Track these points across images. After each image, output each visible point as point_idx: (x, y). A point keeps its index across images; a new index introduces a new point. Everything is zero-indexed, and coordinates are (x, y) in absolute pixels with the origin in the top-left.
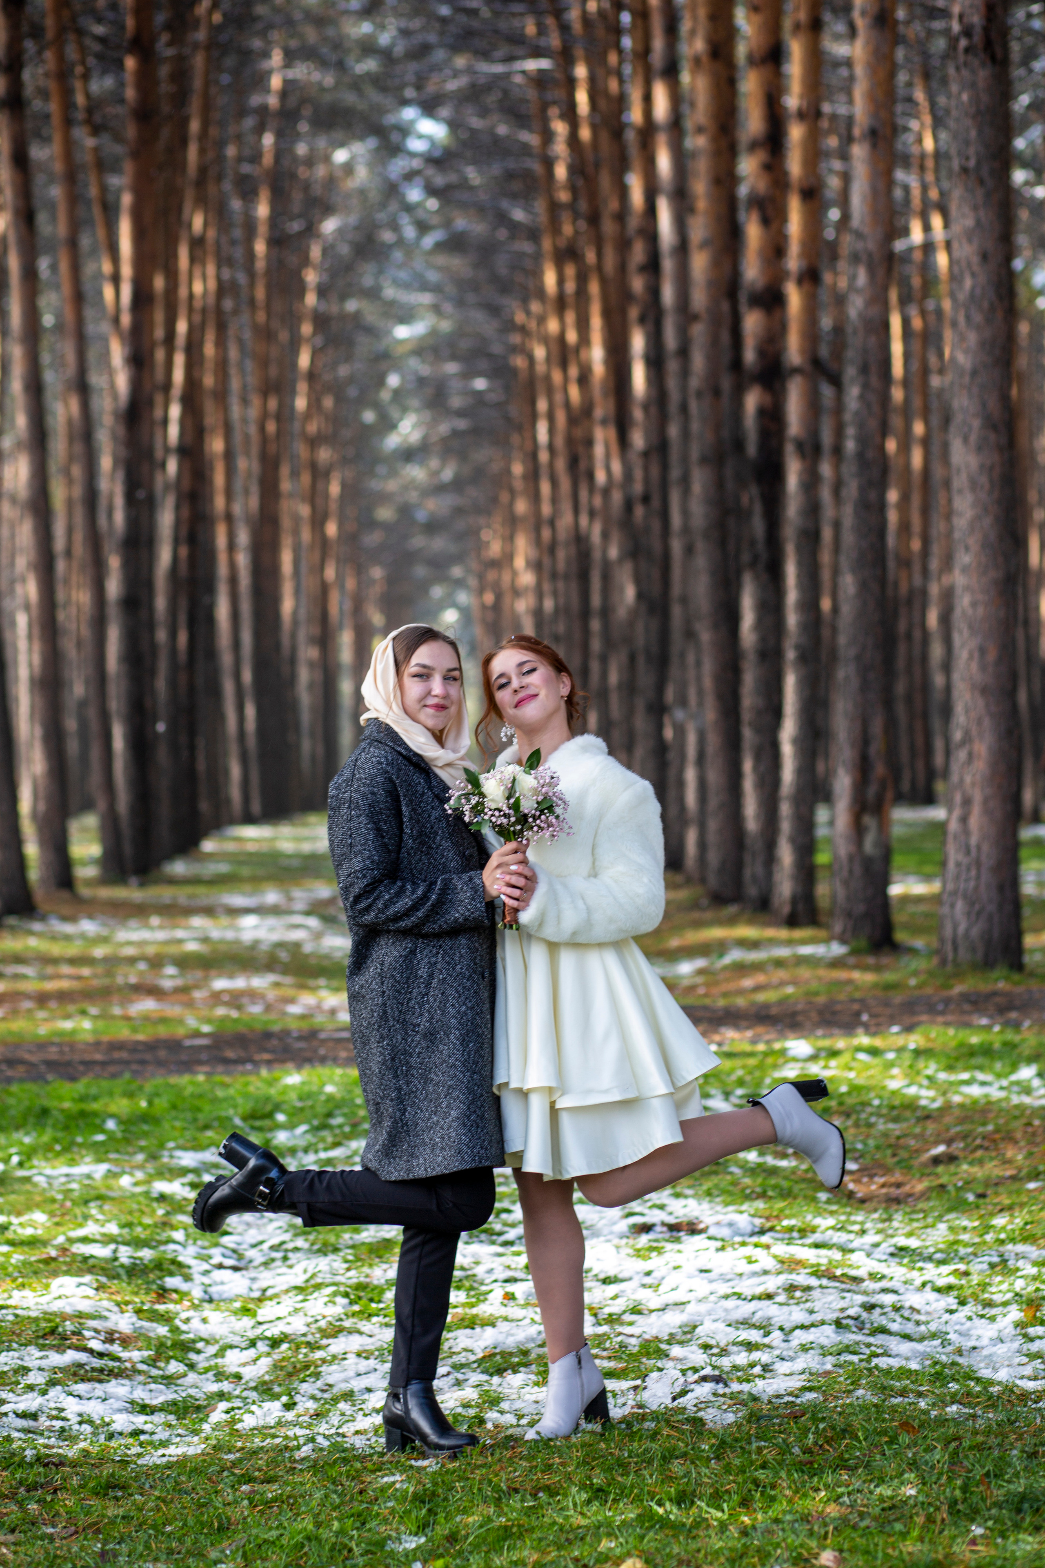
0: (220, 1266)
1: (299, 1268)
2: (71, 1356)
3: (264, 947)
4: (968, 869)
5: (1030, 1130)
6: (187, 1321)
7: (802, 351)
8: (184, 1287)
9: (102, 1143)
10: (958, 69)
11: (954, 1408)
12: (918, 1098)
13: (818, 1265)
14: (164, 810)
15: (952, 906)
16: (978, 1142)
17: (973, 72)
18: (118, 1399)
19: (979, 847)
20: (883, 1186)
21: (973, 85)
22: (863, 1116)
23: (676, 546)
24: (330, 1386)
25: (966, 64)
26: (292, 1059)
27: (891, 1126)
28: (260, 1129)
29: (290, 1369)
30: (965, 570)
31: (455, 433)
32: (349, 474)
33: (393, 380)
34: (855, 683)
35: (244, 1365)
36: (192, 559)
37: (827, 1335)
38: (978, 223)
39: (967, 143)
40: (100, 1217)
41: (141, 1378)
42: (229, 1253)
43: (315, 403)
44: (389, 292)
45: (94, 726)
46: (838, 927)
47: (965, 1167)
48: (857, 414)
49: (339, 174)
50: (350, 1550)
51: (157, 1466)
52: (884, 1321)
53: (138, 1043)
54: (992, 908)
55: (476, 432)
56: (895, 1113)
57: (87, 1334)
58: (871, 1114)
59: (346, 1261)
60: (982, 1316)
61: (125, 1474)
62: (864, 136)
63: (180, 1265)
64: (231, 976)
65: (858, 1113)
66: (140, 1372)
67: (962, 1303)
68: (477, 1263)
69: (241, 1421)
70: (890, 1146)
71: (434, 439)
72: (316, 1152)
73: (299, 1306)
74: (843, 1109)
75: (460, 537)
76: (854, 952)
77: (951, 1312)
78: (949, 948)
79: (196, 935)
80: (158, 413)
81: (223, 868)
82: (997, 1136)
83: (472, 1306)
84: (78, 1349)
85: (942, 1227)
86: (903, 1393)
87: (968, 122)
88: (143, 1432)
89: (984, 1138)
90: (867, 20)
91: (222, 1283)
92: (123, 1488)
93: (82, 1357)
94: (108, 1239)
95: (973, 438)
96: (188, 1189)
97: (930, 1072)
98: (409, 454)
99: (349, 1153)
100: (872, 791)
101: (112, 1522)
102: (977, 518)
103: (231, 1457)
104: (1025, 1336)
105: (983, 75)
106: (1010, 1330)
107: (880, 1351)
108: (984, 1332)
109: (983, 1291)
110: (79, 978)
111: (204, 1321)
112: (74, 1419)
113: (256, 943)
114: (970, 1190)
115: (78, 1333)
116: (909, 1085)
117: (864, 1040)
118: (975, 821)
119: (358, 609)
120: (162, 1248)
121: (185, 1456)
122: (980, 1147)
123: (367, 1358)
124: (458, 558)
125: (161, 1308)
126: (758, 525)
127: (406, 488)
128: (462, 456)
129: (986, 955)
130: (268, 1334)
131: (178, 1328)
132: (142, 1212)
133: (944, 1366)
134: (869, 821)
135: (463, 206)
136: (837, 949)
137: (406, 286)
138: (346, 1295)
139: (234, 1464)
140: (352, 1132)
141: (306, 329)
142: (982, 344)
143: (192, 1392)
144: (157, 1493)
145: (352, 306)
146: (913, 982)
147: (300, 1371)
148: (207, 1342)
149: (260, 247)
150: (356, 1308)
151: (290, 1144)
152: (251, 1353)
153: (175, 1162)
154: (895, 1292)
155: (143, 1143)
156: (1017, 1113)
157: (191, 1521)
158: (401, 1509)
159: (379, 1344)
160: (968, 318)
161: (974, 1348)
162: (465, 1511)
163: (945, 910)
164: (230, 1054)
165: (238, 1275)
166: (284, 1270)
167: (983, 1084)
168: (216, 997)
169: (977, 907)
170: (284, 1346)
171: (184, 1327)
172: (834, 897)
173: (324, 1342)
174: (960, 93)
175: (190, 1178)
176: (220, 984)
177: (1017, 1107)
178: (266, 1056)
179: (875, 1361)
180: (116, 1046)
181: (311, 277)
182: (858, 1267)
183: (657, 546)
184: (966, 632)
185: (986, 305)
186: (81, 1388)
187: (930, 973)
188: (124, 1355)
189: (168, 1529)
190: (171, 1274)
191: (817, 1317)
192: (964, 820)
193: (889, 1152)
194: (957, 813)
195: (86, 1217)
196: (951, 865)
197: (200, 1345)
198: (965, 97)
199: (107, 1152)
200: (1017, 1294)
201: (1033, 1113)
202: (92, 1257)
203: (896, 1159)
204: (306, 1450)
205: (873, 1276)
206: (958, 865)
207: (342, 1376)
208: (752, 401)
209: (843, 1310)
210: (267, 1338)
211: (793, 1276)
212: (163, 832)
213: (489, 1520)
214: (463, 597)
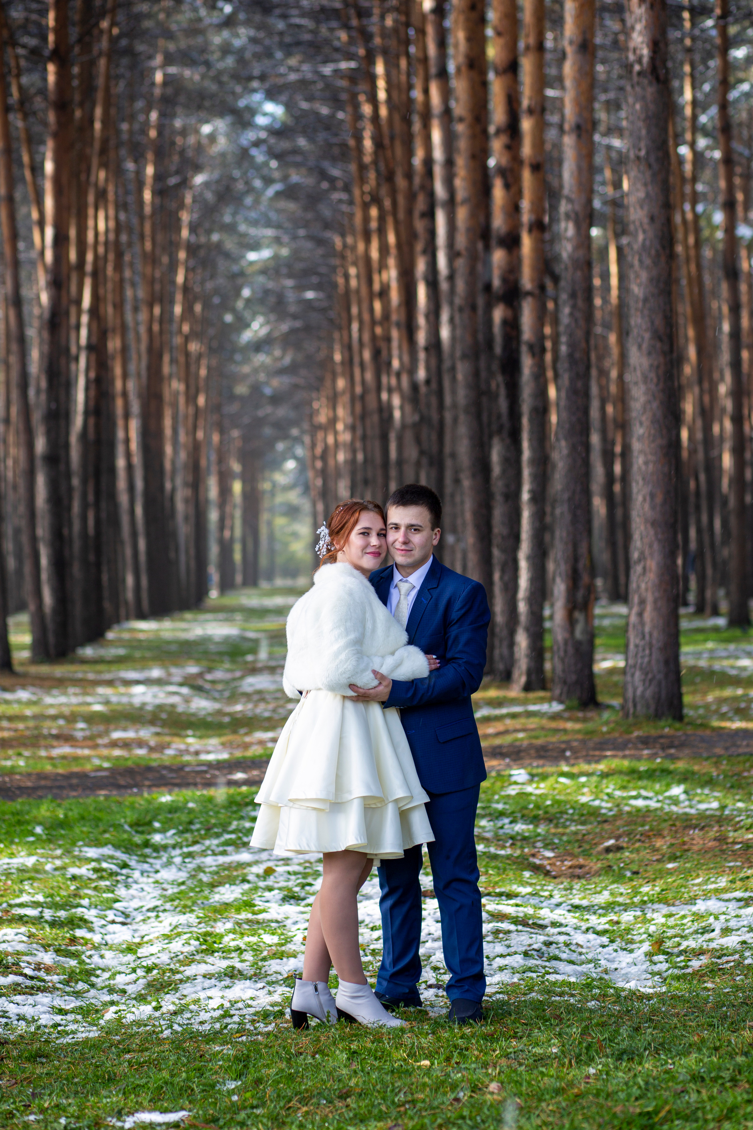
0: (113, 922)
1: (166, 923)
2: (12, 978)
3: (149, 708)
4: (644, 650)
5: (674, 829)
6: (90, 957)
7: (532, 280)
8: (89, 936)
9: (33, 843)
10: (633, 86)
11: (593, 1003)
12: (600, 808)
13: (517, 917)
14: (78, 610)
15: (633, 675)
16: (638, 837)
17: (644, 89)
18: (43, 1005)
19: (651, 634)
20: (570, 867)
21: (643, 98)
22: (562, 821)
23: (448, 416)
24: (185, 996)
25: (638, 83)
26: (165, 785)
27: (580, 827)
28: (142, 833)
29: (159, 986)
30: (640, 439)
31: (293, 331)
32: (214, 362)
33: (246, 293)
34: (568, 517)
35: (128, 984)
36: (97, 426)
37: (518, 961)
38: (648, 195)
39: (639, 139)
40: (31, 891)
41: (59, 993)
42: (119, 914)
43: (188, 309)
44: (243, 228)
45: (27, 549)
46: (557, 692)
47: (627, 854)
48: (568, 326)
49: (205, 141)
50: (193, 1090)
51: (69, 1044)
52: (557, 952)
53: (58, 774)
54: (660, 676)
55: (307, 329)
56: (583, 818)
57: (22, 964)
58: (567, 820)
59: (198, 918)
60: (625, 949)
61: (47, 1049)
62: (572, 130)
63: (86, 921)
64: (125, 729)
65: (558, 819)
66: (58, 989)
67: (612, 941)
68: (287, 918)
69: (125, 1018)
70: (577, 841)
71: (276, 334)
72: (181, 848)
73: (165, 946)
74: (548, 816)
75: (297, 407)
76: (568, 709)
77: (604, 947)
78: (630, 705)
79: (100, 700)
80: (73, 320)
81: (121, 652)
82: (651, 833)
83: (282, 945)
84: (16, 974)
85: (606, 893)
86: (561, 995)
87: (640, 124)
88: (60, 1025)
89: (642, 835)
90: (574, 47)
91: (114, 933)
92: (47, 1057)
93: (19, 979)
94: (36, 904)
95: (645, 346)
96: (91, 872)
97: (609, 791)
98: (258, 346)
99: (204, 848)
100: (580, 594)
101: (40, 1077)
102: (649, 402)
103: (118, 1038)
104: (651, 961)
105: (650, 91)
106: (642, 958)
107: (551, 971)
108: (624, 959)
109: (628, 934)
110: (16, 730)
111: (102, 957)
112: (14, 1018)
113: (144, 704)
114: (629, 869)
115: (16, 964)
116: (593, 800)
117: (565, 768)
118: (647, 616)
119: (221, 460)
120: (73, 910)
121: (87, 1038)
122: (639, 840)
123: (210, 979)
124: (296, 423)
125: (73, 948)
126: (503, 404)
127: (256, 371)
128: (298, 346)
129: (656, 710)
130: (144, 964)
131: (84, 961)
132: (60, 888)
133: (593, 980)
134: (578, 615)
135: (297, 165)
136: (556, 707)
137: (255, 223)
138: (198, 939)
139: (119, 1042)
140: (206, 834)
141: (182, 255)
142: (651, 280)
143: (93, 1001)
144: (69, 1060)
145: (215, 237)
146: (605, 729)
147: (165, 987)
148: (103, 970)
149: (147, 195)
150: (204, 947)
151: (164, 842)
152: (133, 976)
153: (83, 854)
154: (568, 934)
155: (61, 842)
156: (666, 818)
157: (90, 1076)
158: (226, 1065)
159: (218, 970)
160: (641, 261)
161: (616, 969)
162: (267, 1066)
163: (629, 678)
164: (122, 782)
165: (125, 928)
166: (156, 924)
167: (646, 798)
168: (114, 744)
169: (650, 676)
170: (155, 972)
171: (88, 961)
172: (554, 669)
173: (182, 969)
174: (634, 104)
175: (93, 865)
176: (117, 735)
177: (667, 814)
178: (147, 783)
179: (547, 977)
180: (41, 776)
181: (185, 217)
182: (544, 919)
183: (435, 417)
184: (641, 482)
185: (653, 252)
186: (19, 998)
187: (617, 723)
188: (48, 978)
189: (76, 1080)
190: (79, 927)
191: (512, 950)
192: (640, 614)
193: (576, 845)
194: (635, 610)
195: (21, 891)
196: (632, 647)
197: (99, 972)
198: (638, 107)
199: (36, 848)
200: (650, 935)
201: (677, 818)
202: (26, 916)
203: (581, 849)
204: (167, 1033)
205: (554, 924)
206: (637, 646)
207: (193, 989)
208: (498, 314)
209: (530, 945)
210: (144, 967)
211: (499, 924)
212: (78, 626)
213: (283, 1070)
214: (299, 451)
